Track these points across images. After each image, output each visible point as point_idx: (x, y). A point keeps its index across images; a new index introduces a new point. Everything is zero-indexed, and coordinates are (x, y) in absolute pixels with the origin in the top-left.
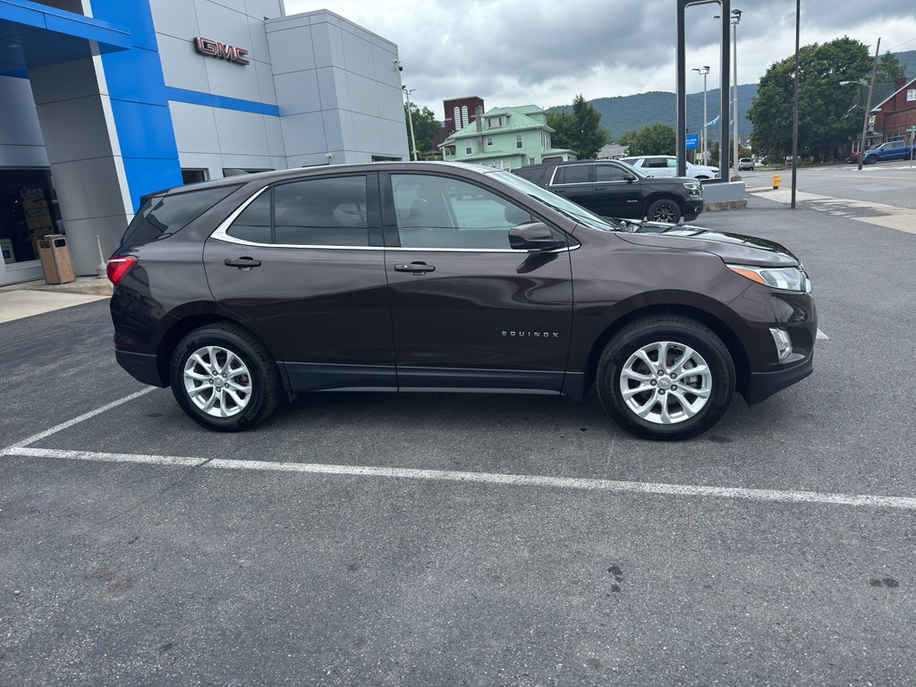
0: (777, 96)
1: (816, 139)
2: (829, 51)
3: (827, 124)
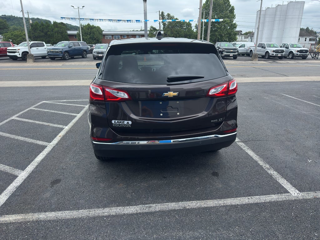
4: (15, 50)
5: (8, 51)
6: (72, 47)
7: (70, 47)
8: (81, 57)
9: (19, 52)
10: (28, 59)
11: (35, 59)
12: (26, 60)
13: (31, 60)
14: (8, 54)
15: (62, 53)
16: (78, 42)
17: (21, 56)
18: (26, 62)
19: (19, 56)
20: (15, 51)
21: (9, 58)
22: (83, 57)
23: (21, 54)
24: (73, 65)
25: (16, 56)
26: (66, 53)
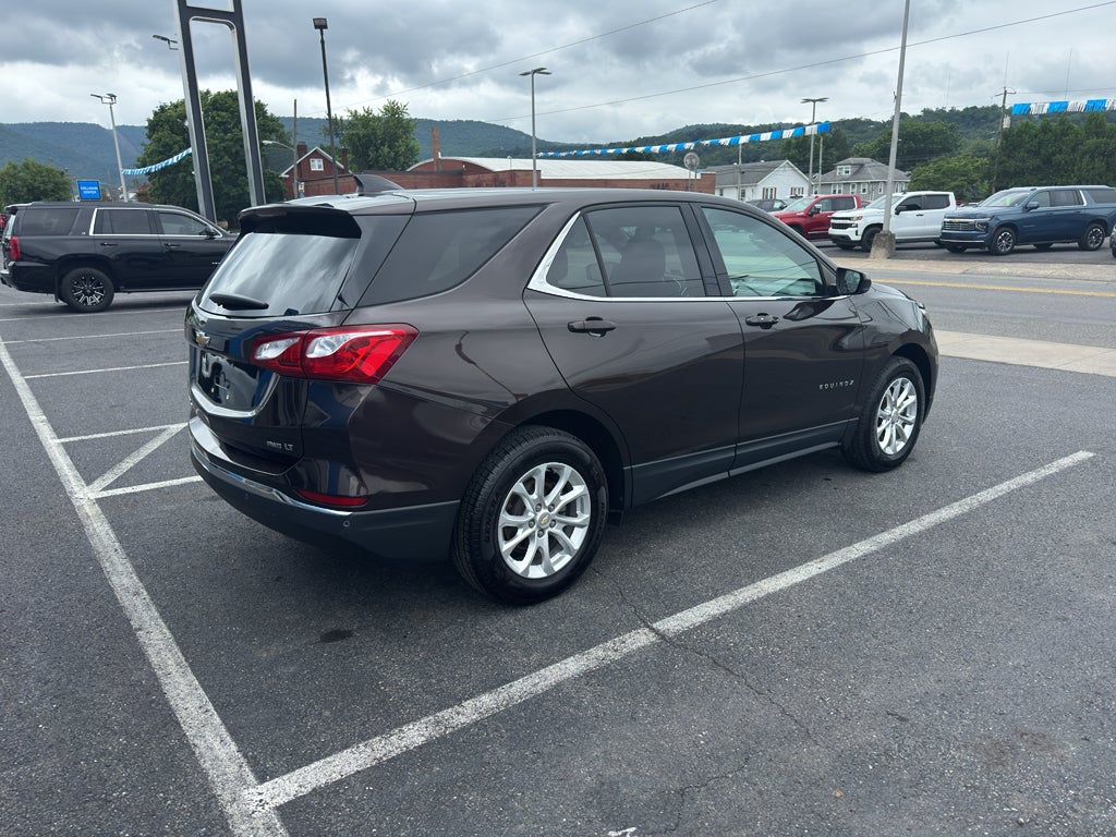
0: (176, 146)
1: (230, 202)
2: (226, 103)
3: (239, 185)
4: (849, 219)
5: (832, 221)
6: (1036, 208)
7: (1027, 209)
8: (1076, 244)
9: (857, 226)
10: (873, 249)
11: (897, 249)
12: (869, 251)
13: (883, 251)
14: (832, 231)
15: (986, 231)
16: (1077, 191)
17: (859, 238)
18: (867, 257)
19: (854, 238)
20: (848, 222)
21: (830, 243)
22: (1084, 248)
23: (860, 233)
24: (1004, 274)
25: (846, 238)
26: (1004, 229)
